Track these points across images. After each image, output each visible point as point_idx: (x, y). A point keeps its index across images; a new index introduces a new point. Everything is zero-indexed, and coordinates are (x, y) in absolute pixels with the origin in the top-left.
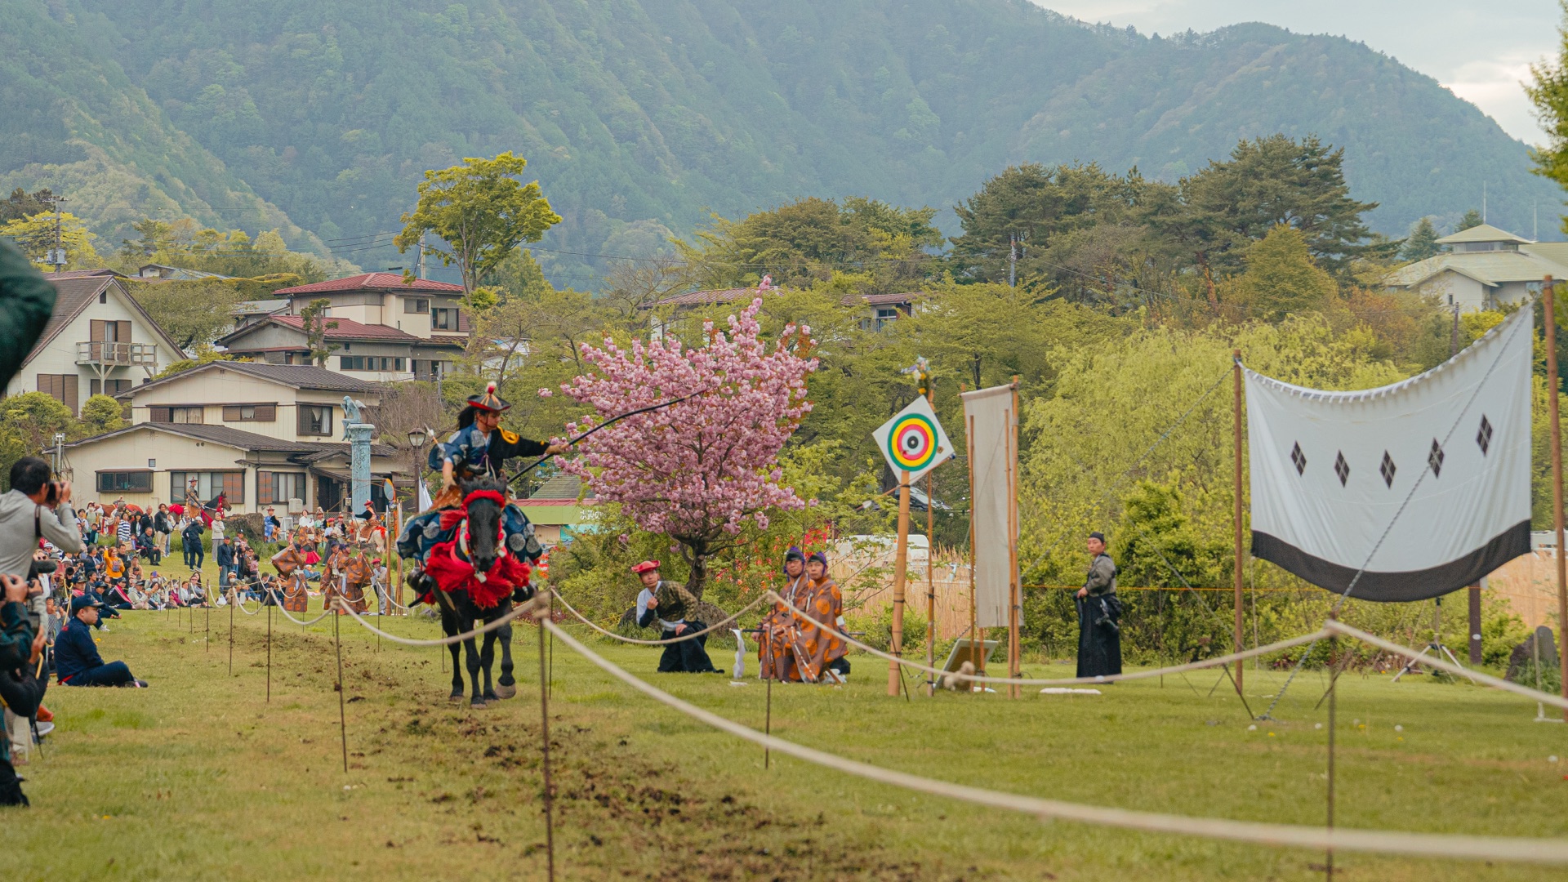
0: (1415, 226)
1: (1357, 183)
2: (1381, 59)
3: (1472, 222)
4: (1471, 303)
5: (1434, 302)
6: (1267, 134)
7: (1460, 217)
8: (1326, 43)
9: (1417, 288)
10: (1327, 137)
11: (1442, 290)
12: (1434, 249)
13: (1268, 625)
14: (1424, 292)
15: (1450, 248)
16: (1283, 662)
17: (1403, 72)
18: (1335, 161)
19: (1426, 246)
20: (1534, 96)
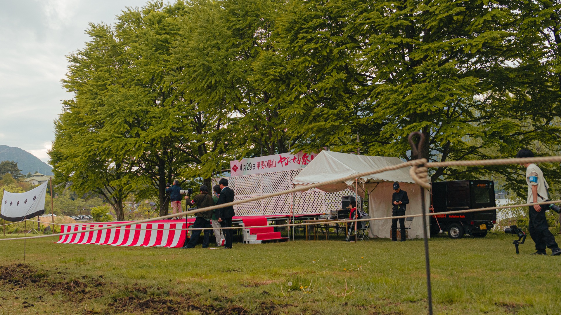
0: (28, 173)
1: (19, 167)
2: (23, 150)
3: (36, 173)
4: (36, 183)
5: (31, 183)
6: (6, 160)
7: (35, 172)
8: (15, 148)
9: (28, 182)
10: (15, 161)
11: (32, 182)
12: (31, 176)
13: (7, 228)
14: (29, 182)
15: (33, 176)
16: (10, 233)
17: (26, 152)
18: (16, 164)
19: (30, 176)
20: (48, 154)
